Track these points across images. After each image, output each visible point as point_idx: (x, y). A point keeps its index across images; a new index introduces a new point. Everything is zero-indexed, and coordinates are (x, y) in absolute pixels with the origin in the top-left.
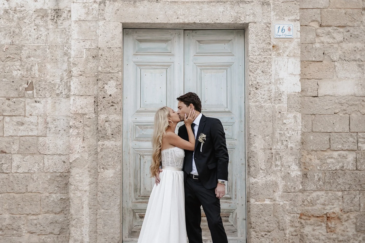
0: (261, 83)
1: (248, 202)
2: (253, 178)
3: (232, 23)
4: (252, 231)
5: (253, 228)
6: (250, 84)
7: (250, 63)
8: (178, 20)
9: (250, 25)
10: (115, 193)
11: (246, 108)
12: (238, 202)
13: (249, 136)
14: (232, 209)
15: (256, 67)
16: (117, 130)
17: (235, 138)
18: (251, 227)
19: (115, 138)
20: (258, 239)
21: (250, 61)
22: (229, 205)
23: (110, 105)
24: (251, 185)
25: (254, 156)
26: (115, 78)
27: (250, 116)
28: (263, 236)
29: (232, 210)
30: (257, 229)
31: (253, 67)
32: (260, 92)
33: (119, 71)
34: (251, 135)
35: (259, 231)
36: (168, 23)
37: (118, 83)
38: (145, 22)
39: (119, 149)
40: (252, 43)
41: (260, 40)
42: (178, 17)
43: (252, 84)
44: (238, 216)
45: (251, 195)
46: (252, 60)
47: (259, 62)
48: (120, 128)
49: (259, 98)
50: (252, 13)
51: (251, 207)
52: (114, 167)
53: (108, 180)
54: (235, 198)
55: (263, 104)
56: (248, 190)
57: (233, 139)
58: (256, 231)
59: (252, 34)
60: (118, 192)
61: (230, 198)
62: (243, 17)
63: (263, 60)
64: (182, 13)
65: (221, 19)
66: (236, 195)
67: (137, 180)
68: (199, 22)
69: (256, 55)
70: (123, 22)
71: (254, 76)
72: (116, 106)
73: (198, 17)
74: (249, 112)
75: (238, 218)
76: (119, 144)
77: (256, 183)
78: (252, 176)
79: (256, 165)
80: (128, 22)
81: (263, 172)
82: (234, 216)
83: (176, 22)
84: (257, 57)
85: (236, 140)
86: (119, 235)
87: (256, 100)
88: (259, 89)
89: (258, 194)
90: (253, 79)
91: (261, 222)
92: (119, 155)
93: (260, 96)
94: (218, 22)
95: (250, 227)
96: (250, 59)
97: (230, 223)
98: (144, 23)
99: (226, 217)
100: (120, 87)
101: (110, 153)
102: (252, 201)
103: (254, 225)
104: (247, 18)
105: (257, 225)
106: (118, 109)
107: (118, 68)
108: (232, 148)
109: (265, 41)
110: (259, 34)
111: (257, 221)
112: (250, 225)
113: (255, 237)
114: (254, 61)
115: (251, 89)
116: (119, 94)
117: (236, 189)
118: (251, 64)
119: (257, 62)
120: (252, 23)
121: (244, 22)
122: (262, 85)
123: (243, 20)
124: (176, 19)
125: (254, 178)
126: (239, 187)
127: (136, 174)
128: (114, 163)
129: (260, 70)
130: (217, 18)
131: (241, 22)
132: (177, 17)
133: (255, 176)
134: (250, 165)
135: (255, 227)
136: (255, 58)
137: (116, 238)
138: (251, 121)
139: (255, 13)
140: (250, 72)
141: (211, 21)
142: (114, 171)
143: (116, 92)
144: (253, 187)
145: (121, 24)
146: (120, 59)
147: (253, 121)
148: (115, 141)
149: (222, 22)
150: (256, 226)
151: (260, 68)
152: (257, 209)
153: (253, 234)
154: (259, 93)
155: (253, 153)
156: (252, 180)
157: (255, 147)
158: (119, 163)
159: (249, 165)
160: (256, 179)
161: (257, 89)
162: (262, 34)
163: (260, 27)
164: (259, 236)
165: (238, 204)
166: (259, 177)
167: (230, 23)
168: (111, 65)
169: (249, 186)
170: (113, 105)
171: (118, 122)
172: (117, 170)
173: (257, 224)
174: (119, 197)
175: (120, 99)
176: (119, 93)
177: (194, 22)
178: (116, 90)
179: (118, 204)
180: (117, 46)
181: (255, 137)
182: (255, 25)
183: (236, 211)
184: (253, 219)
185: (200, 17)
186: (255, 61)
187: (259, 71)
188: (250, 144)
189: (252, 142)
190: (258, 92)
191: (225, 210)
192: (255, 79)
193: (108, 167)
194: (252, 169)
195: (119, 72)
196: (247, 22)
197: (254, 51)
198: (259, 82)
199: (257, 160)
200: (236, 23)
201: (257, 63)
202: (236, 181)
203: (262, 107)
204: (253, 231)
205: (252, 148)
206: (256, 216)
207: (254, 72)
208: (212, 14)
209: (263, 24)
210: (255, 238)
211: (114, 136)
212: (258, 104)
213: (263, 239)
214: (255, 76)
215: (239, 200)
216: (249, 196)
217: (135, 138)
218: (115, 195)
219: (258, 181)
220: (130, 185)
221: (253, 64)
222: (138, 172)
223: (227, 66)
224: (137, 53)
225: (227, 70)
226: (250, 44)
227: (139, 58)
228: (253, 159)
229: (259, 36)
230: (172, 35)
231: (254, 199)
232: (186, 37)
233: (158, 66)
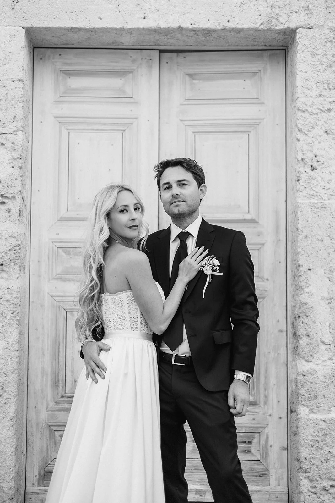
0: (322, 156)
1: (292, 412)
2: (304, 362)
3: (260, 28)
4: (301, 478)
5: (306, 472)
6: (300, 159)
7: (300, 114)
8: (145, 21)
9: (300, 33)
10: (5, 391)
11: (289, 212)
12: (270, 412)
13: (296, 271)
14: (258, 425)
15: (312, 121)
16: (11, 255)
17: (266, 277)
18: (301, 468)
19: (7, 272)
20: (315, 496)
21: (299, 110)
22: (252, 417)
25: (307, 314)
26: (8, 145)
27: (299, 226)
28: (326, 489)
29: (257, 428)
30: (314, 473)
31: (306, 123)
32: (322, 175)
33: (18, 130)
34: (301, 269)
35: (318, 479)
36: (122, 29)
37: (15, 155)
38: (74, 26)
39: (14, 296)
40: (304, 71)
41: (321, 64)
42: (145, 15)
43: (302, 159)
44: (271, 442)
45: (300, 399)
46: (304, 108)
47: (319, 111)
48: (19, 251)
49: (318, 189)
50: (303, 7)
51: (300, 424)
54: (266, 403)
55: (326, 202)
56: (294, 387)
57: (263, 278)
58: (311, 478)
59: (303, 51)
60: (13, 388)
62: (285, 17)
63: (327, 106)
64: (153, 8)
65: (236, 19)
66: (266, 397)
67: (59, 362)
68: (191, 27)
69: (311, 97)
70: (28, 25)
71: (308, 142)
72: (10, 204)
73: (188, 15)
74: (296, 219)
75: (271, 446)
76: (15, 284)
77: (312, 373)
78: (303, 358)
79: (311, 333)
80: (38, 26)
81: (327, 349)
82: (261, 442)
83: (141, 27)
84: (315, 101)
85: (267, 280)
86: (12, 483)
87: (312, 192)
88: (319, 169)
89: (316, 397)
90: (305, 147)
91: (322, 459)
92: (16, 309)
93: (322, 184)
94: (231, 25)
95: (298, 468)
96: (298, 104)
97: (256, 456)
98: (72, 28)
99: (245, 442)
100: (19, 163)
102: (303, 411)
103: (307, 465)
104: (294, 17)
105: (313, 464)
106: (15, 211)
107: (15, 124)
109: (331, 66)
110: (319, 52)
111: (313, 456)
112: (296, 463)
113: (309, 491)
114: (307, 110)
115: (302, 169)
116: (16, 179)
117: (266, 384)
118: (302, 116)
119: (315, 112)
120: (303, 28)
121: (286, 26)
122: (324, 159)
123: (284, 21)
124: (140, 20)
125: (308, 361)
126: (272, 380)
127: (57, 351)
129: (321, 128)
130: (229, 18)
131: (281, 27)
132: (143, 17)
133: (310, 358)
134: (299, 333)
135: (308, 470)
136: (309, 103)
137: (6, 490)
138: (301, 237)
139: (310, 7)
140: (298, 133)
141: (217, 24)
142: (3, 343)
143: (11, 175)
144: (305, 381)
145: (24, 30)
146: (21, 105)
147: (306, 237)
148: (8, 279)
149: (239, 26)
150: (310, 468)
151: (320, 123)
152: (312, 430)
153: (304, 485)
154: (319, 179)
155: (305, 307)
156: (303, 366)
157: (311, 294)
158: (15, 326)
159: (295, 334)
160: (311, 365)
161: (313, 169)
162: (325, 51)
163: (322, 36)
164: (317, 489)
165: (270, 415)
166: (319, 359)
167: (256, 30)
168: (1, 117)
169: (296, 379)
170: (3, 202)
171: (15, 237)
172: (10, 341)
173: (313, 462)
174: (14, 399)
175: (20, 189)
176: (16, 176)
177: (180, 27)
178: (10, 170)
179: (11, 414)
180: (14, 78)
181: (309, 272)
182: (310, 33)
183: (266, 430)
184: (304, 453)
185: (192, 16)
186: (310, 109)
187: (318, 131)
188: (298, 288)
189: (303, 284)
190: (316, 176)
191: (244, 429)
192: (310, 148)
194: (303, 341)
195: (18, 133)
196: (293, 26)
197: (307, 88)
198: (318, 153)
199: (315, 322)
200: (269, 30)
201: (314, 114)
202: (267, 368)
203: (324, 207)
204: (305, 478)
205: (304, 297)
206: (312, 446)
207: (306, 133)
208: (217, 8)
209: (327, 31)
210: (310, 493)
211: (5, 268)
212: (316, 201)
213: (326, 497)
214: (310, 140)
215: (273, 408)
216: (295, 401)
217: (55, 274)
218: (5, 394)
219: (317, 368)
220: (43, 372)
221: (306, 115)
222: (61, 347)
223: (250, 125)
224: (61, 99)
225: (248, 132)
226: (298, 73)
227: (66, 110)
228: (306, 320)
229: (319, 57)
230: (134, 61)
231: (307, 407)
232: (165, 67)
233: (105, 124)
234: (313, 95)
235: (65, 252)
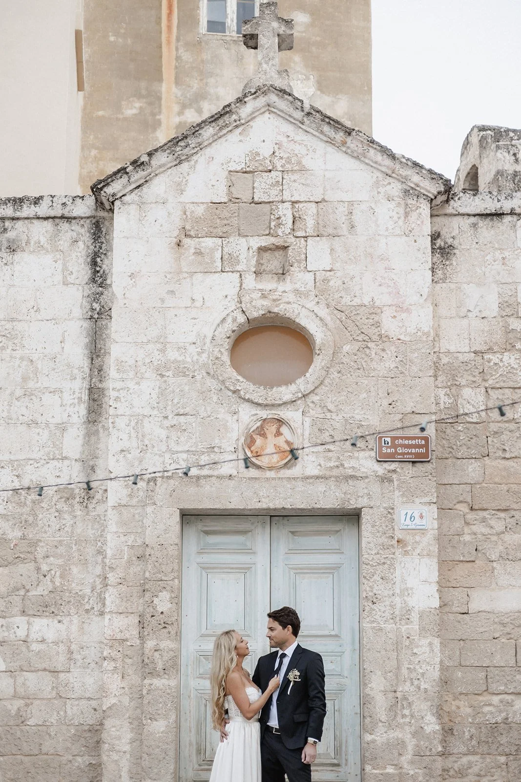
0: (379, 594)
1: (364, 770)
2: (368, 735)
3: (337, 508)
6: (364, 597)
7: (366, 566)
8: (260, 504)
9: (364, 511)
10: (167, 755)
11: (361, 630)
12: (349, 771)
14: (341, 780)
15: (373, 571)
16: (170, 663)
17: (346, 675)
19: (168, 675)
21: (366, 564)
22: (337, 774)
23: (161, 627)
24: (366, 745)
25: (371, 702)
26: (168, 588)
31: (369, 572)
32: (379, 608)
33: (175, 578)
34: (367, 671)
36: (245, 509)
37: (173, 596)
38: (212, 507)
40: (367, 537)
41: (378, 532)
42: (260, 500)
43: (366, 596)
45: (366, 760)
46: (367, 562)
47: (376, 564)
48: (175, 660)
49: (377, 617)
50: (366, 493)
51: (366, 777)
52: (166, 717)
53: (157, 736)
54: (346, 765)
55: (383, 626)
56: (364, 752)
57: (343, 676)
59: (366, 523)
60: (172, 753)
61: (338, 765)
62: (354, 500)
63: (382, 561)
64: (265, 495)
65: (321, 502)
66: (346, 760)
67: (201, 736)
68: (290, 507)
69: (372, 554)
70: (181, 507)
72: (170, 628)
73: (288, 500)
74: (363, 638)
76: (174, 683)
77: (374, 741)
78: (368, 732)
79: (372, 715)
80: (188, 508)
81: (383, 726)
83: (257, 507)
84: (374, 557)
85: (347, 677)
87: (373, 619)
88: (377, 603)
89: (376, 758)
90: (368, 589)
92: (173, 700)
93: (379, 613)
94: (318, 506)
96: (365, 560)
98: (211, 509)
100: (176, 600)
101: (161, 697)
102: (368, 768)
104: (360, 500)
106: (173, 632)
107: (173, 574)
108: (340, 689)
109: (385, 533)
110: (377, 524)
114: (369, 563)
115: (366, 604)
116: (174, 611)
117: (346, 751)
119: (374, 564)
120: (366, 507)
121: (355, 507)
122: (381, 597)
123: (353, 503)
124: (256, 503)
125: (370, 734)
126: (351, 749)
127: (200, 728)
128: (165, 711)
129: (379, 575)
130: (316, 502)
131: (351, 507)
132: (258, 501)
133: (373, 732)
134: (365, 715)
136: (371, 559)
138: (365, 650)
139: (371, 494)
140: (364, 579)
141: (308, 505)
142: (166, 723)
143: (170, 609)
144: (369, 747)
145: (178, 510)
147: (369, 649)
148: (168, 679)
149: (323, 507)
151: (378, 573)
152: (374, 781)
154: (378, 610)
155: (369, 697)
156: (368, 737)
157: (372, 689)
158: (174, 711)
159: (363, 715)
160: (373, 736)
161: (374, 603)
162: (381, 523)
163: (379, 513)
165: (349, 773)
166: (378, 732)
167: (335, 508)
168: (164, 569)
169: (364, 746)
170: (165, 627)
171: (173, 651)
172: (171, 721)
174: (173, 761)
175: (176, 618)
176: (173, 609)
177: (283, 507)
178: (170, 605)
179: (171, 771)
180: (172, 543)
181: (371, 673)
182: (371, 511)
185: (292, 500)
186: (371, 563)
187: (376, 577)
188: (366, 684)
189: (368, 681)
190: (376, 608)
192: (371, 589)
193: (158, 716)
194: (368, 720)
195: (175, 580)
196: (359, 506)
197: (369, 548)
198: (377, 593)
199: (375, 707)
200: (344, 508)
201: (374, 566)
202: (347, 739)
203: (381, 629)
205: (368, 691)
207: (369, 579)
208: (308, 495)
209: (382, 510)
211: (166, 672)
212: (375, 625)
214: (371, 584)
215: (351, 768)
216: (364, 762)
217: (198, 674)
218: (167, 757)
219: (377, 738)
220: (190, 744)
221: (369, 567)
222: (203, 725)
223: (334, 568)
224: (202, 551)
225: (333, 574)
226: (363, 538)
227: (206, 558)
228: (369, 706)
229: (377, 527)
230: (253, 524)
231: (370, 765)
232: (274, 527)
233: (232, 568)
234: (373, 552)
235: (204, 658)
